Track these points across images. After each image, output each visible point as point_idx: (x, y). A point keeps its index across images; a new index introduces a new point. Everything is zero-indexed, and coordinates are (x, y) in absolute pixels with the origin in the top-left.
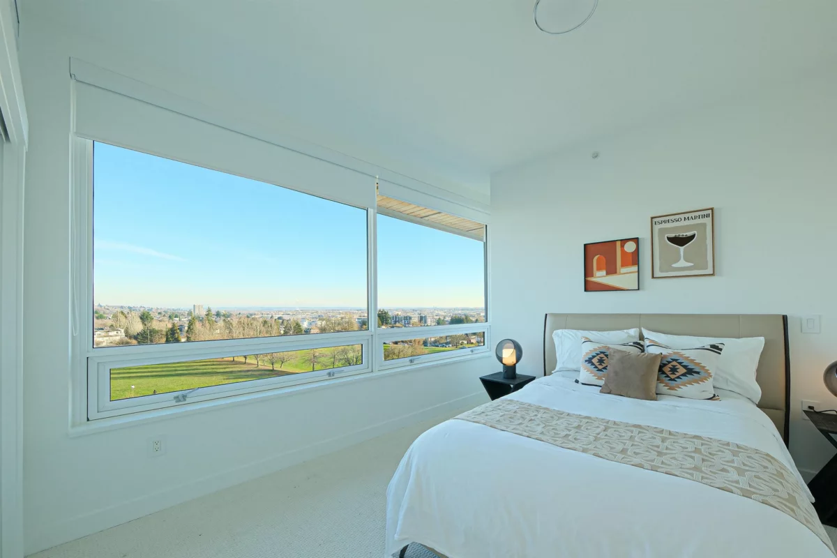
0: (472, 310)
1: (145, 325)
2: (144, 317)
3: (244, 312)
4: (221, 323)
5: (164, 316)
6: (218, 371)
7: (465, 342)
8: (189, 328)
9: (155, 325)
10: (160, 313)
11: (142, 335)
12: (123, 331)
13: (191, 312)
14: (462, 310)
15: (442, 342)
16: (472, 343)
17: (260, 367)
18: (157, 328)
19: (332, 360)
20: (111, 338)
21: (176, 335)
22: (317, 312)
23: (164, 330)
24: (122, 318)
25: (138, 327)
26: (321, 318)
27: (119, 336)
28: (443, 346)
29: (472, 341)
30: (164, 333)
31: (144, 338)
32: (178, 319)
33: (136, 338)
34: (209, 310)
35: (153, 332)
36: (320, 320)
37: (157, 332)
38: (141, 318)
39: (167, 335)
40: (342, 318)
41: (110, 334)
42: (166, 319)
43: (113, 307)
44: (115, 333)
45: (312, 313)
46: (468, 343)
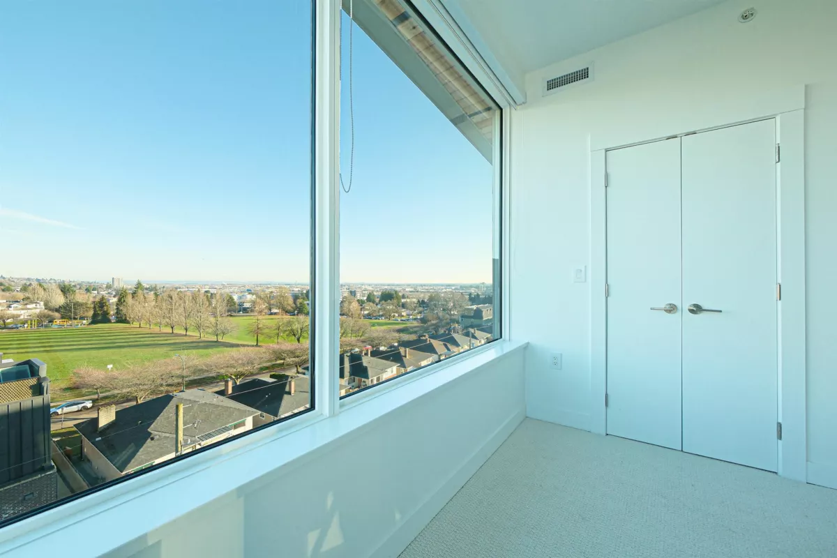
0: (398, 285)
1: (67, 298)
2: (65, 290)
3: (167, 286)
5: (81, 288)
6: (159, 342)
7: (397, 315)
8: (120, 300)
9: (80, 297)
11: (65, 308)
12: (42, 303)
13: (111, 286)
14: (389, 285)
15: (374, 315)
16: (403, 316)
17: (203, 339)
18: (80, 301)
19: (277, 331)
20: (29, 311)
21: (105, 308)
22: (244, 286)
23: (91, 302)
25: (59, 300)
26: (249, 292)
27: (38, 309)
28: (376, 319)
29: (403, 314)
30: (91, 306)
31: (67, 311)
32: (96, 292)
33: (57, 310)
34: (138, 283)
35: (77, 305)
36: (249, 293)
37: (81, 305)
38: (61, 291)
39: (95, 308)
40: (272, 292)
41: (28, 306)
42: (84, 292)
44: (34, 305)
45: (240, 287)
46: (399, 316)
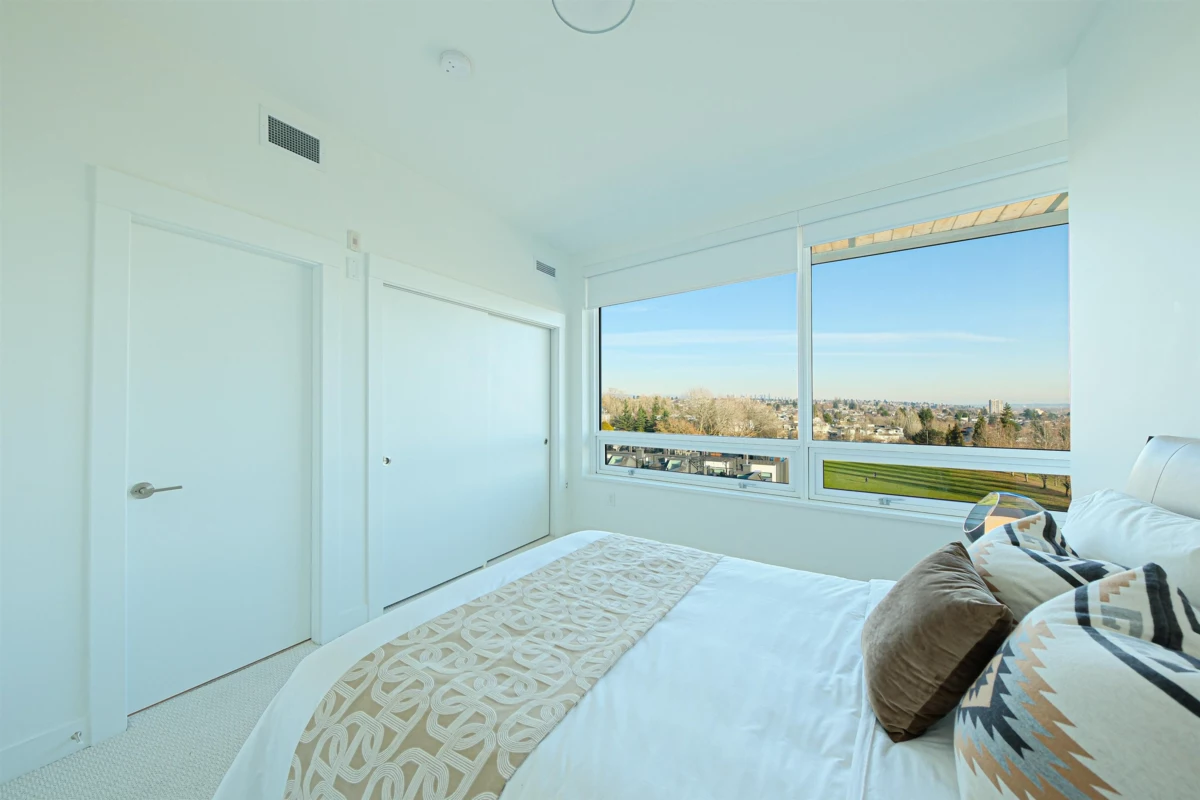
1: (924, 425)
2: (924, 416)
4: (1027, 429)
5: (950, 414)
8: (976, 431)
9: (935, 426)
10: (944, 411)
11: (920, 434)
12: (902, 429)
13: (985, 410)
18: (937, 429)
21: (959, 439)
23: (945, 432)
24: (902, 416)
25: (917, 427)
27: (898, 435)
30: (944, 436)
31: (921, 439)
32: (966, 419)
33: (913, 437)
34: (1007, 408)
35: (932, 432)
37: (937, 432)
38: (920, 416)
39: (947, 436)
41: (891, 433)
42: (951, 418)
43: (897, 403)
44: (895, 432)
